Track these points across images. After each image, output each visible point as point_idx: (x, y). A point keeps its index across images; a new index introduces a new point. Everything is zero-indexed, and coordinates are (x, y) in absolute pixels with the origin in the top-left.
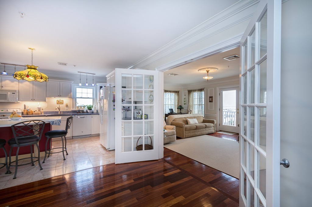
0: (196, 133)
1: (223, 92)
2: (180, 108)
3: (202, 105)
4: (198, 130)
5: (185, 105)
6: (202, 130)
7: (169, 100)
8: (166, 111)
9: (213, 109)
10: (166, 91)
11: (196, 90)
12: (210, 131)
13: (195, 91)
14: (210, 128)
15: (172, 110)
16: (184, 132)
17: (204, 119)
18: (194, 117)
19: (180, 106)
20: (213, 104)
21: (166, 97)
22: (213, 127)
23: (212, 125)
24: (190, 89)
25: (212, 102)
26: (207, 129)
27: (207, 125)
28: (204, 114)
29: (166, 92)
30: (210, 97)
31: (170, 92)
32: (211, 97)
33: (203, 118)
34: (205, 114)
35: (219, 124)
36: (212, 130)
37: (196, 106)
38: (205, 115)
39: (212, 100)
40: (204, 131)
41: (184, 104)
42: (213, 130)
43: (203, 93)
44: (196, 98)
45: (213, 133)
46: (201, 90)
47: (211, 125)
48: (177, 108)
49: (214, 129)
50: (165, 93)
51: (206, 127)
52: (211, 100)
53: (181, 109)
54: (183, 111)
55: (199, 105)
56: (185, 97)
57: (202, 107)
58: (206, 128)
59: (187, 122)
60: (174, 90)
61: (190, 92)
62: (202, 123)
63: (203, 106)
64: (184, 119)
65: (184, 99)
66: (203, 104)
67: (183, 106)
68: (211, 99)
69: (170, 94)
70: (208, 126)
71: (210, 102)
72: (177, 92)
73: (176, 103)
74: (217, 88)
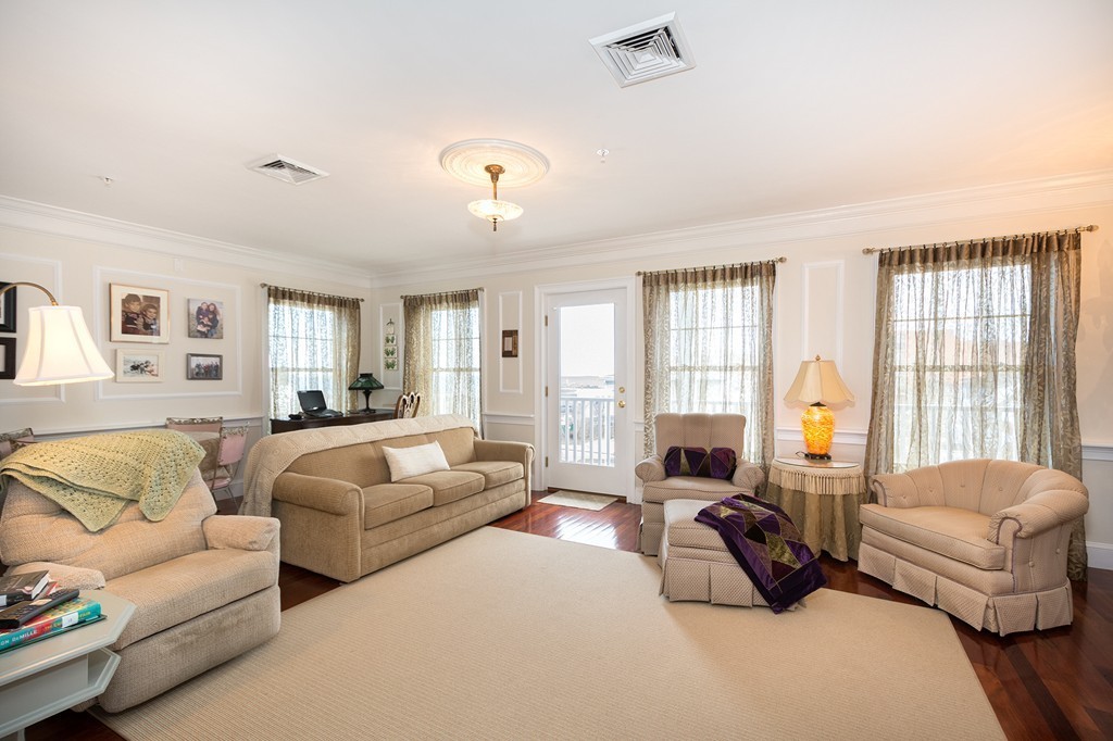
0: (435, 529)
1: (562, 309)
2: (365, 385)
3: (469, 370)
4: (444, 513)
5: (390, 371)
6: (465, 504)
7: (302, 342)
8: (280, 401)
9: (521, 392)
10: (278, 294)
11: (441, 297)
12: (507, 500)
13: (436, 300)
14: (506, 487)
15: (317, 396)
16: (355, 540)
17: (479, 438)
18: (430, 437)
19: (363, 376)
20: (521, 364)
21: (277, 326)
22: (522, 482)
23: (516, 468)
24: (412, 293)
25: (516, 356)
26: (491, 495)
27: (495, 476)
28: (478, 415)
29: (276, 297)
30: (506, 334)
31: (309, 299)
32: (510, 334)
33: (476, 434)
34: (486, 411)
35: (547, 459)
36: (516, 498)
37: (443, 375)
38: (486, 420)
39: (515, 345)
40: (479, 511)
41: (389, 366)
42: (523, 494)
43: (475, 312)
44: (443, 335)
45: (520, 511)
46: (465, 298)
47: (512, 472)
48: (350, 389)
49: (526, 489)
50: (272, 306)
51: (489, 485)
52: (509, 348)
53: (367, 394)
54: (379, 402)
55: (459, 370)
56: (391, 329)
57: (470, 381)
58: (487, 493)
59: (382, 470)
60: (332, 294)
61: (414, 306)
62: (470, 461)
63: (476, 375)
64: (371, 452)
65: (388, 341)
66: (476, 364)
67: (382, 375)
68: (509, 340)
69: (302, 310)
70: (500, 480)
71: (506, 354)
72: (347, 306)
73: (344, 362)
74: (536, 289)
